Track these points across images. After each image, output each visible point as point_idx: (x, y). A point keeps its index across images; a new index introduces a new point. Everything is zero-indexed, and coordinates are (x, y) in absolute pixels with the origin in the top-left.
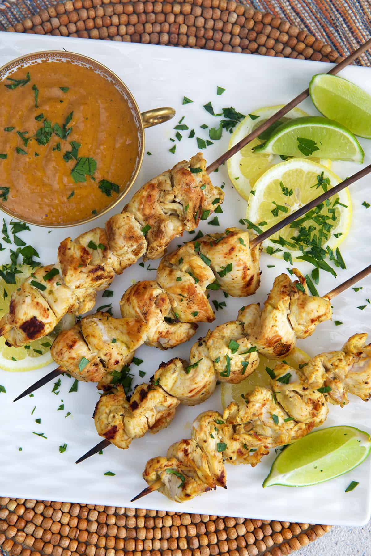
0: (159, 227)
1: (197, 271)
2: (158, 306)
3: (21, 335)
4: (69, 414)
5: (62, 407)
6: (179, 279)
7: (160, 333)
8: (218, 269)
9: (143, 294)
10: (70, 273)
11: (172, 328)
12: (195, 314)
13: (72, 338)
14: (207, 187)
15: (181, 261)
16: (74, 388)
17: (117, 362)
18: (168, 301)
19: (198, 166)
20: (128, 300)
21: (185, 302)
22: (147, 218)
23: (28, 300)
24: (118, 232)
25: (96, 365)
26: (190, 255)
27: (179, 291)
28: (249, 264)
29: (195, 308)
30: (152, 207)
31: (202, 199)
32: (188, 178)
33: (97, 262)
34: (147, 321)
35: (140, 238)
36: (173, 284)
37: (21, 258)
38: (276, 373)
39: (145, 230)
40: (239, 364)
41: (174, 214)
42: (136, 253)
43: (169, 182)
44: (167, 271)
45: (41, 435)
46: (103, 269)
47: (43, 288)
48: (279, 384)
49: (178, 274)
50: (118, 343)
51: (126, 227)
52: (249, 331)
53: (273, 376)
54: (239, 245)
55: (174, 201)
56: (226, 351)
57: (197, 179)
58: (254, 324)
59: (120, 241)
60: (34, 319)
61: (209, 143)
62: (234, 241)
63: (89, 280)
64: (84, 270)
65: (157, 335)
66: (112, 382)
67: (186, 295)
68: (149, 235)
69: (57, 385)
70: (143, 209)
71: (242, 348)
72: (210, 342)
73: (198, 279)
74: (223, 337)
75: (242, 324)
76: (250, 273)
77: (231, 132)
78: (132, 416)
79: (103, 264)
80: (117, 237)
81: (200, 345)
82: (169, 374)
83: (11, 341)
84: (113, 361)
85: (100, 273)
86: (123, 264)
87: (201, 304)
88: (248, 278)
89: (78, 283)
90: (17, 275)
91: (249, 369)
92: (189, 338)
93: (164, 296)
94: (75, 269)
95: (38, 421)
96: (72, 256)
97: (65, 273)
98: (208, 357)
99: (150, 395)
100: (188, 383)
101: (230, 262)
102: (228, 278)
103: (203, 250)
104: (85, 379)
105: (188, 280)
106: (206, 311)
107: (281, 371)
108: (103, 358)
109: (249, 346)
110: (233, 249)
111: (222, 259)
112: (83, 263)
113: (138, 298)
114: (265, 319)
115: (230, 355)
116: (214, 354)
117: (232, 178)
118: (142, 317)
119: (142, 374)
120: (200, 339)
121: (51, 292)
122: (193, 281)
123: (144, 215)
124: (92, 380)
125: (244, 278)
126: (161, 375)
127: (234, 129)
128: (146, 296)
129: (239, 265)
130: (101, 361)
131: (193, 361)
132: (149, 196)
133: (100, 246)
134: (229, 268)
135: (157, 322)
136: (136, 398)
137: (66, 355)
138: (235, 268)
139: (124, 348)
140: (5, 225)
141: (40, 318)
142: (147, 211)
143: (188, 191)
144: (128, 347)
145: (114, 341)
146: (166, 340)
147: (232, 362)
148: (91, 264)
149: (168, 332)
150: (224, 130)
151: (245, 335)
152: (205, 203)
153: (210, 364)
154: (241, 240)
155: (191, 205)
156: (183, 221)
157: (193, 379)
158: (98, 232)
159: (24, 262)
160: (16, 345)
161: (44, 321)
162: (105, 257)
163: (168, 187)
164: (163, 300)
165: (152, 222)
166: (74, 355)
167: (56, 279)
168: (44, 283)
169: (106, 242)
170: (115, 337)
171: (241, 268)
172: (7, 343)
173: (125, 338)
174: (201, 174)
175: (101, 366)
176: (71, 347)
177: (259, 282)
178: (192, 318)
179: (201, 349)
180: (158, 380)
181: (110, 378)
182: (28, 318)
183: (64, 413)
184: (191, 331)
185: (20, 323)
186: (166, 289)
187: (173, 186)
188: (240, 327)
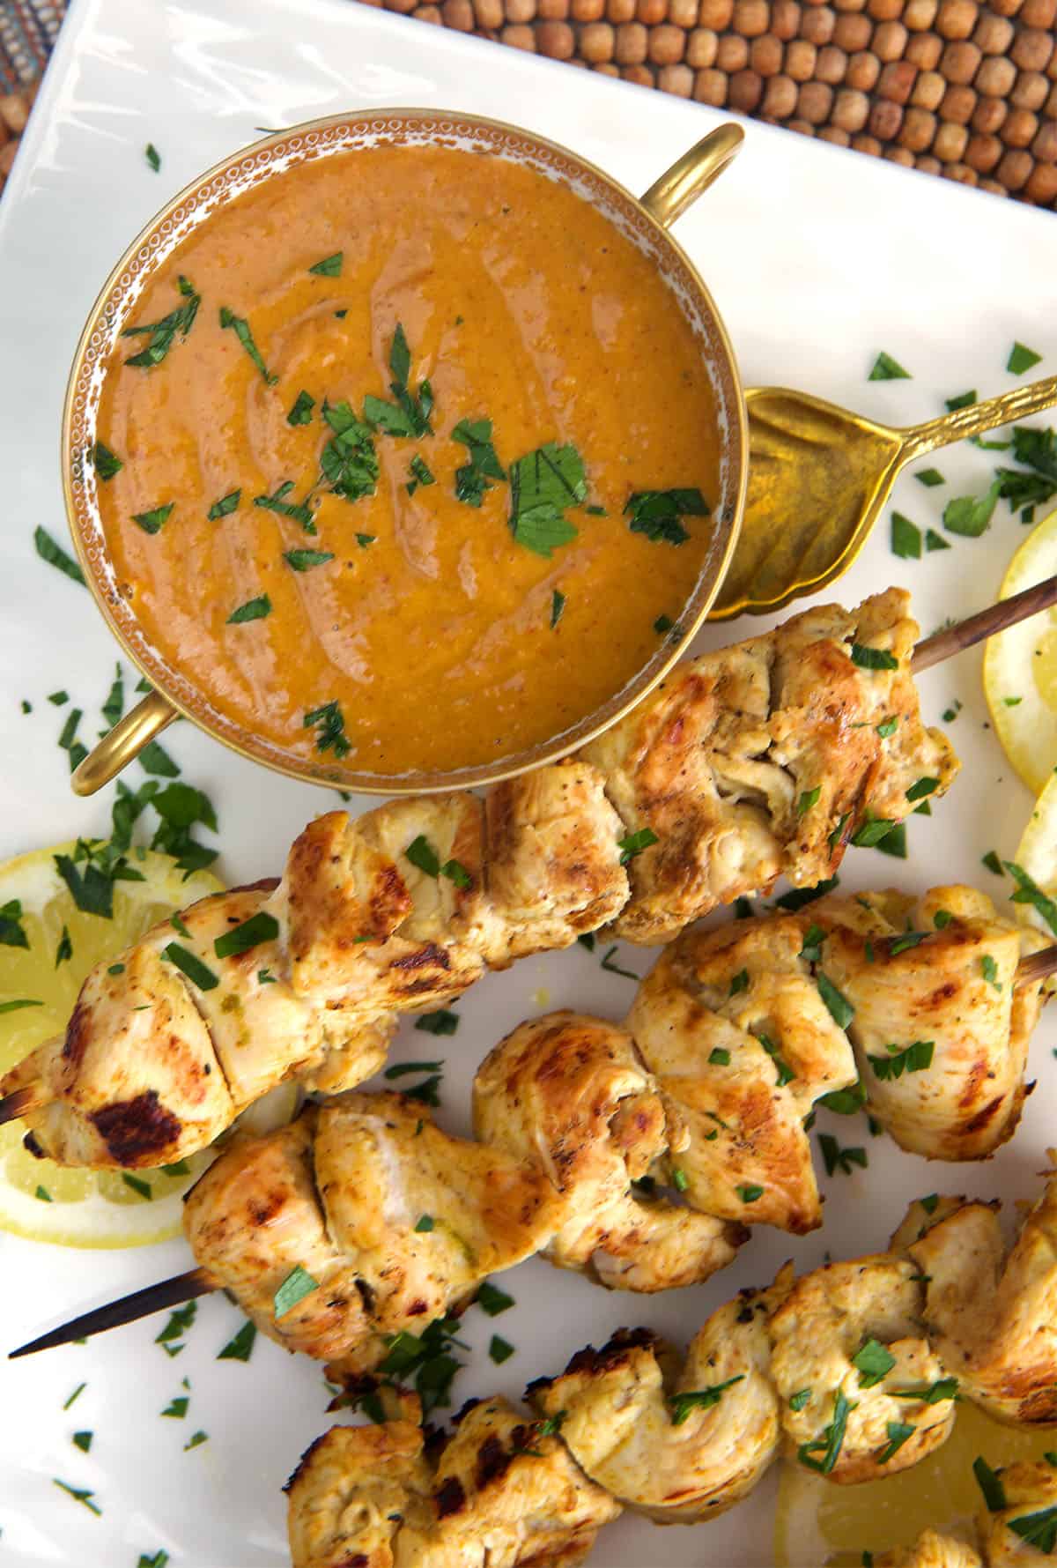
0: (689, 846)
1: (796, 1042)
2: (618, 1135)
3: (86, 1139)
4: (199, 1438)
5: (178, 1408)
6: (719, 1056)
7: (604, 1236)
8: (871, 1046)
9: (574, 1082)
10: (317, 954)
11: (651, 1225)
12: (749, 1193)
13: (272, 1180)
14: (902, 729)
15: (741, 983)
16: (239, 1349)
17: (419, 1309)
18: (659, 1125)
19: (883, 643)
20: (512, 1084)
21: (723, 1144)
22: (648, 802)
23: (141, 1024)
24: (532, 835)
25: (340, 1302)
26: (781, 973)
27: (711, 1104)
28: (998, 1056)
29: (754, 1173)
30: (677, 762)
31: (870, 774)
32: (841, 687)
33: (428, 928)
34: (565, 1189)
35: (607, 874)
36: (691, 1067)
37: (152, 819)
38: (1011, 1493)
39: (632, 846)
40: (878, 1430)
41: (755, 803)
42: (578, 920)
43: (762, 683)
44: (679, 1012)
45: (81, 1495)
46: (443, 961)
47: (207, 981)
48: (1013, 1542)
49: (721, 1033)
50: (436, 1237)
51: (567, 825)
52: (944, 1318)
53: (996, 1502)
54: (976, 983)
55: (764, 758)
56: (840, 1374)
57: (871, 691)
58: (966, 1295)
59: (532, 876)
60: (147, 1101)
61: (936, 543)
62: (959, 961)
63: (382, 988)
64: (372, 950)
65: (591, 1242)
66: (381, 1365)
67: (732, 1120)
68: (644, 863)
69: (180, 1322)
70: (644, 766)
71: (904, 1374)
72: (787, 1320)
73: (790, 1071)
74: (841, 1314)
75: (921, 1280)
76: (990, 1089)
77: (1028, 517)
78: (432, 1536)
79: (446, 943)
80: (522, 855)
81: (745, 1317)
82: (605, 1406)
83: (44, 1139)
84: (405, 1299)
85: (428, 972)
86: (521, 946)
87: (784, 1163)
88: (980, 1105)
89: (338, 993)
90: (122, 887)
91: (911, 1451)
92: (707, 1272)
93: (652, 1105)
94: (342, 946)
95: (83, 1440)
96: (339, 891)
97: (300, 947)
98: (766, 1375)
99: (515, 1475)
100: (670, 1461)
101: (927, 1035)
102: (905, 1087)
103: (836, 964)
104: (287, 1340)
105: (756, 1067)
106: (795, 1191)
107: (1032, 1494)
108: (372, 1280)
109: (933, 1375)
110: (948, 992)
111: (899, 1017)
112: (375, 929)
113: (549, 1094)
114: (1016, 1294)
115: (852, 1391)
116: (789, 1374)
117: (995, 695)
118: (551, 1166)
119: (500, 1350)
120: (747, 1294)
121: (231, 1004)
122: (770, 1074)
123: (642, 788)
124: (312, 1351)
125: (966, 1102)
126: (574, 1401)
127: (1040, 511)
128: (583, 1095)
129: (956, 1055)
130: (361, 1286)
131: (708, 1377)
132: (678, 721)
133: (452, 869)
134: (918, 1056)
135: (602, 1197)
136: (459, 1463)
137: (238, 1244)
138: (940, 1063)
139: (457, 1258)
140: (118, 688)
141: (170, 1102)
142: (657, 777)
143: (827, 735)
144: (472, 1260)
145: (425, 1224)
146: (619, 1264)
147: (854, 1420)
148: (404, 932)
149: (632, 1237)
150: (1002, 506)
151: (924, 1327)
152: (881, 789)
153: (768, 1405)
154: (986, 967)
155: (828, 788)
156: (786, 839)
157: (692, 1453)
158: (457, 809)
159: (160, 837)
160: (60, 1155)
161: (184, 1111)
162: (460, 917)
163: (757, 702)
164: (644, 1122)
165: (664, 818)
166: (265, 1251)
167: (261, 959)
168: (214, 964)
169: (475, 860)
170: (430, 1210)
171: (966, 1066)
172: (31, 1143)
173: (470, 1226)
174: (890, 675)
175: (356, 1307)
176: (261, 1217)
177: (1014, 1119)
178: (735, 1204)
179: (744, 1333)
180: (560, 1419)
181: (377, 1350)
182: (128, 1093)
183: (183, 1428)
184: (721, 1250)
185: (94, 1102)
186: (663, 1082)
187: (774, 703)
188: (909, 1290)
